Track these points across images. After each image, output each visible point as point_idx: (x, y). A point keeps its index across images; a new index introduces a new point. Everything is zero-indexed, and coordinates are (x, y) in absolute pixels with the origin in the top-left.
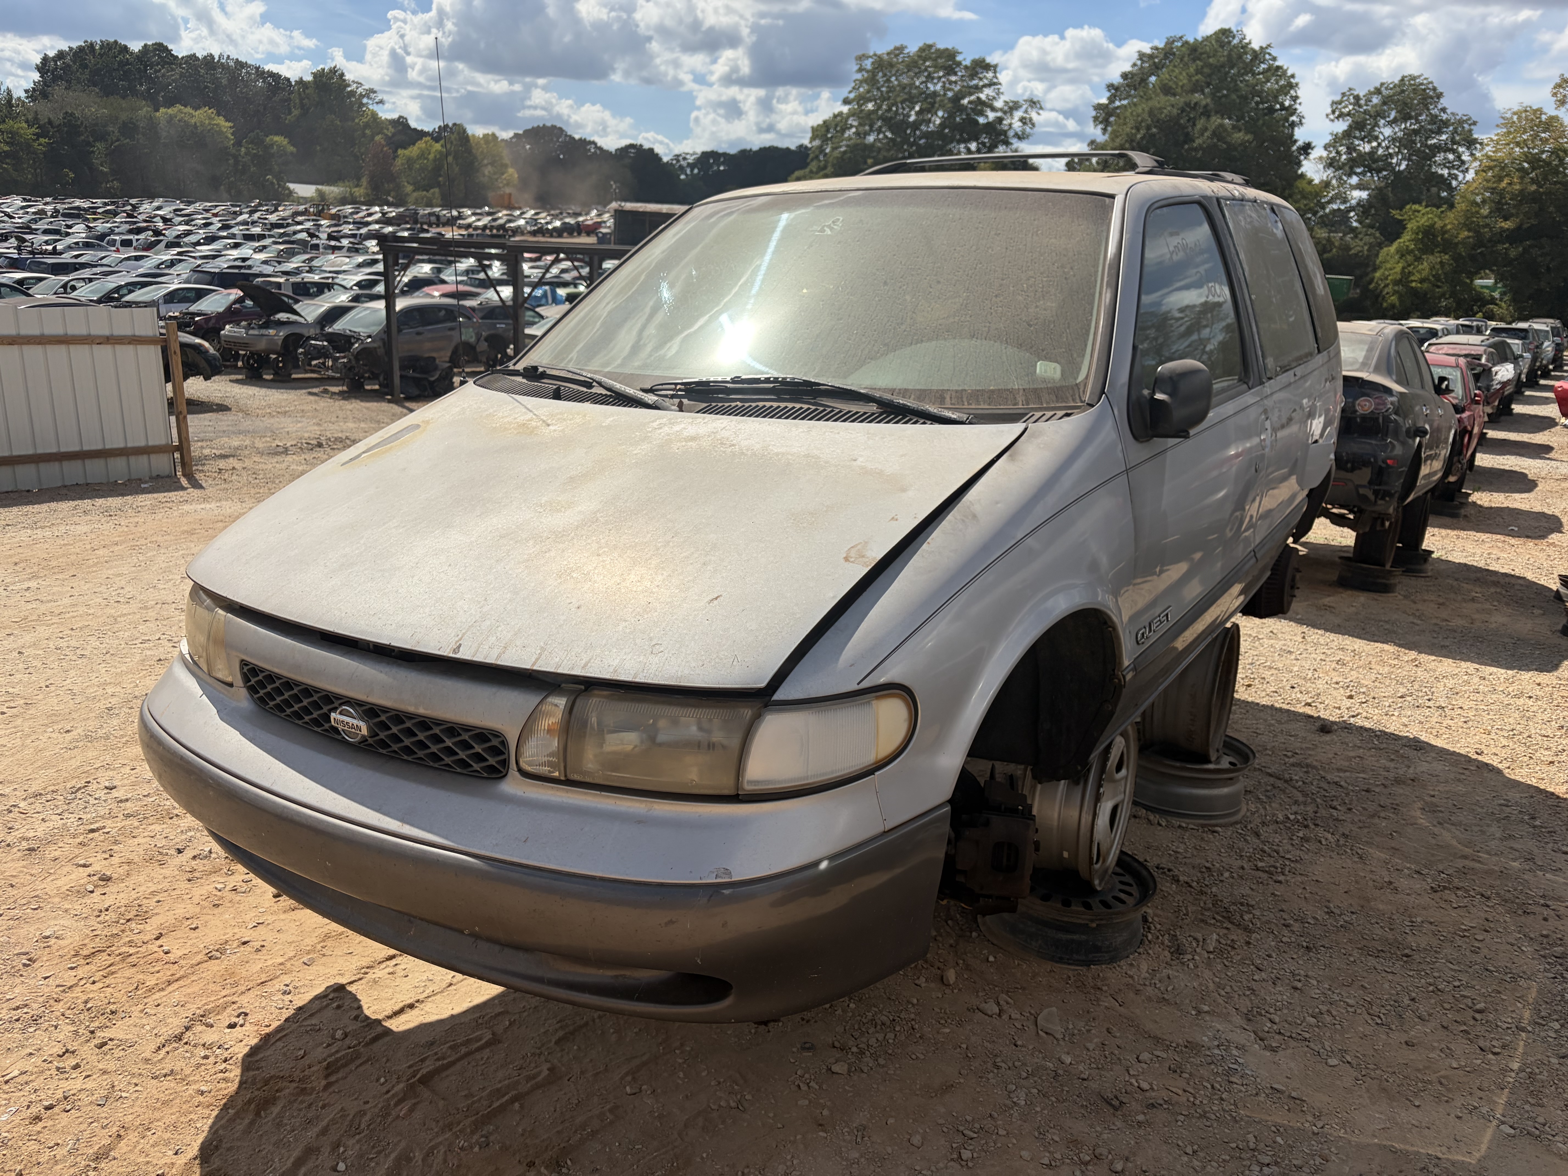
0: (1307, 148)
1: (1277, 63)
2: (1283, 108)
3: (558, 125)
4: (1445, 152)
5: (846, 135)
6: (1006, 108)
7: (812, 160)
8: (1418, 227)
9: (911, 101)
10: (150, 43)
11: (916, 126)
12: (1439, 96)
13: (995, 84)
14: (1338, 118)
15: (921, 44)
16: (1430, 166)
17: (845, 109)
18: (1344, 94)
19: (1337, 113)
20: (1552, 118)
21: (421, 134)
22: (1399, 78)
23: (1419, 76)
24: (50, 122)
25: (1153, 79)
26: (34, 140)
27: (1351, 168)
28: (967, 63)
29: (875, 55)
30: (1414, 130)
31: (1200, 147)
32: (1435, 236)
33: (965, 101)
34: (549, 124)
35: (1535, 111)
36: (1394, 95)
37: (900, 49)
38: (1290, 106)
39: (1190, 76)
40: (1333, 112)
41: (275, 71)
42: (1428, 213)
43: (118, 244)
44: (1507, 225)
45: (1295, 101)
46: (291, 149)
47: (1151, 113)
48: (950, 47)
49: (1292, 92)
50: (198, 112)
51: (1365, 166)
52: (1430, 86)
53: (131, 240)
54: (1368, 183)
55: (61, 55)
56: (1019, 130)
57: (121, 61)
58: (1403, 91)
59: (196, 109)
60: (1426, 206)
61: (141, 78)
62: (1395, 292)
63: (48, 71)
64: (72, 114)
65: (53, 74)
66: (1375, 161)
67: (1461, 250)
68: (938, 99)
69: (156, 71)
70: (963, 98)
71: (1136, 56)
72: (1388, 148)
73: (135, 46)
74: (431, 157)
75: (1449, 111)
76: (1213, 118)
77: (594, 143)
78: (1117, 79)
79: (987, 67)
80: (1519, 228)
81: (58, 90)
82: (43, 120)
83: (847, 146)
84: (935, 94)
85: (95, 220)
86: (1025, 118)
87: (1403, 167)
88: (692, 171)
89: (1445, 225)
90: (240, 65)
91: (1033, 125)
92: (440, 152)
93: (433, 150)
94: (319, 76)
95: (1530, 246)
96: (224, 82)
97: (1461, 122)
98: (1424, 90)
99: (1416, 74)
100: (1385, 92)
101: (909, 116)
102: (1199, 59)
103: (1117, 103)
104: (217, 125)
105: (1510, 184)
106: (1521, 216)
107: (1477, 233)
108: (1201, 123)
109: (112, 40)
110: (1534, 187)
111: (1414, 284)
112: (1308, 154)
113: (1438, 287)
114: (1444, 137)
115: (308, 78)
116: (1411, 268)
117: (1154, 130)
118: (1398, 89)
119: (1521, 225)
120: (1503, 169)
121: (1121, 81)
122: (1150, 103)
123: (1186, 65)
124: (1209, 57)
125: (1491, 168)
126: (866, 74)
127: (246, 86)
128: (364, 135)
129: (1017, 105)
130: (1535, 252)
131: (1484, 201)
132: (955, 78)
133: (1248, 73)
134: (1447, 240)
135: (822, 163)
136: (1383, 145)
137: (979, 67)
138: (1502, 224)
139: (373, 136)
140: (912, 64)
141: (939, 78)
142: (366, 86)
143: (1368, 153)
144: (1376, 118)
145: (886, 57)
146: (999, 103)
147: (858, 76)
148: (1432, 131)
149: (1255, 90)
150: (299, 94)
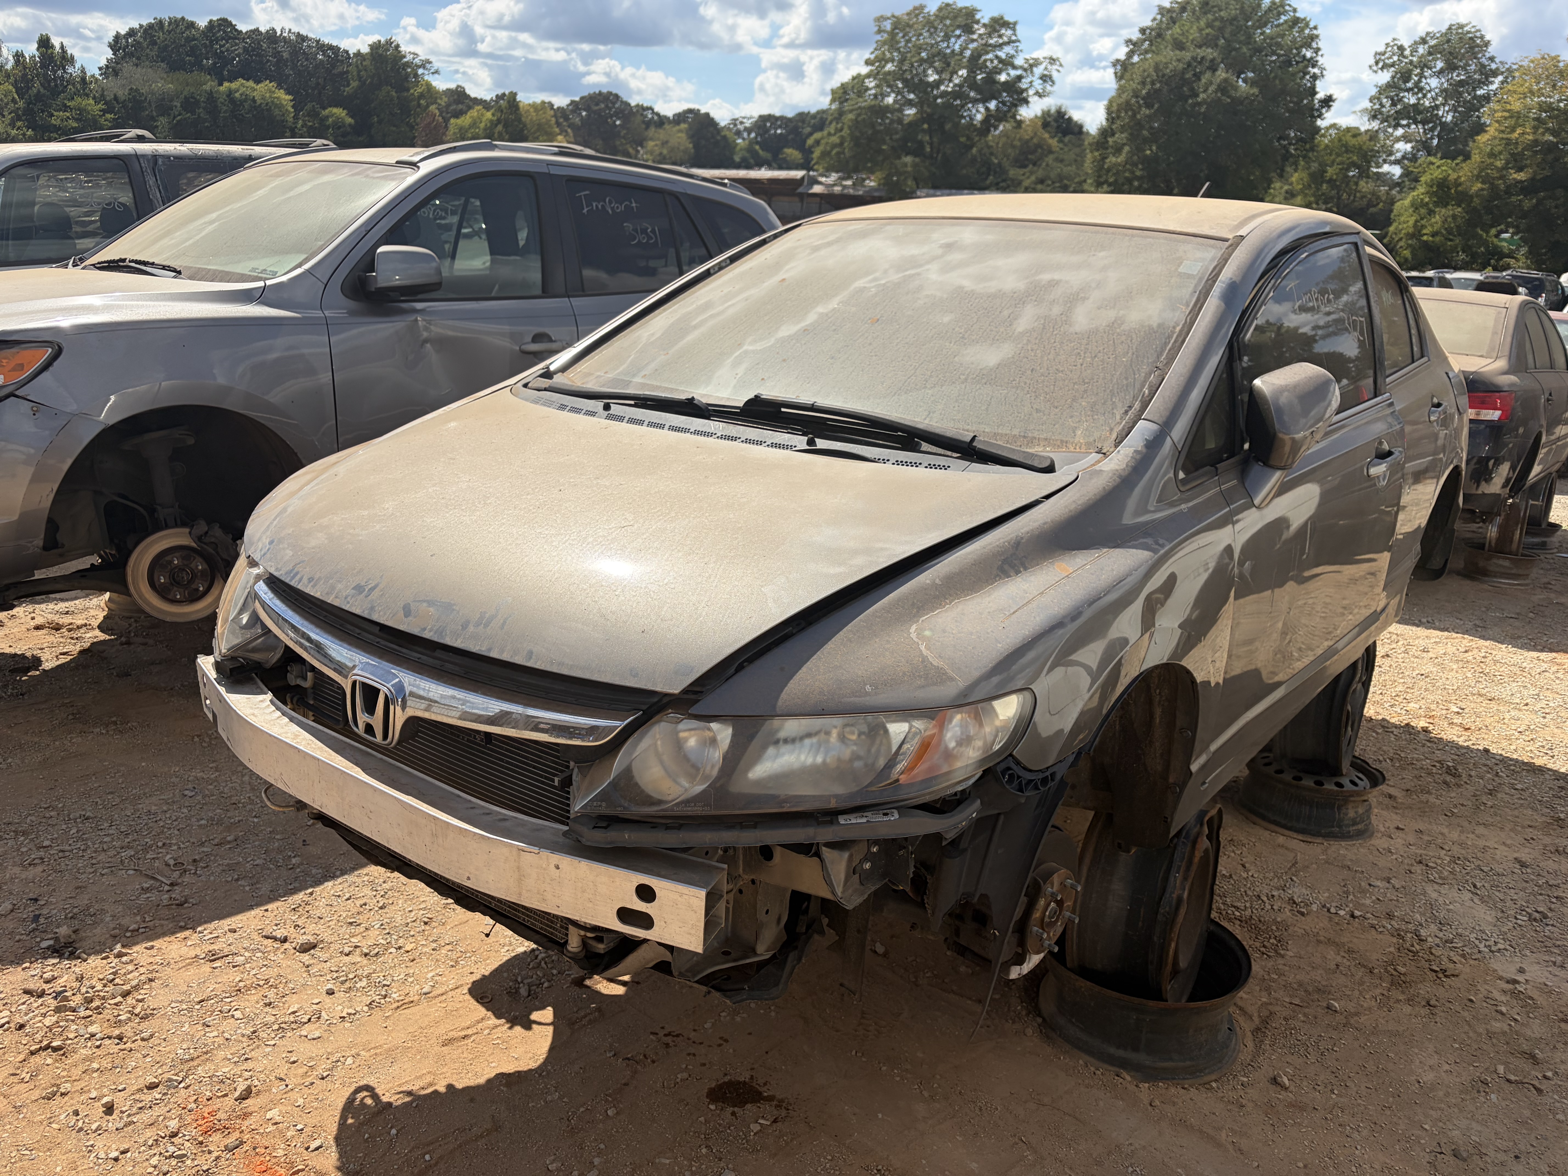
0: (1328, 102)
1: (1297, 15)
2: (1303, 59)
3: (614, 92)
5: (864, 97)
6: (1026, 66)
7: (831, 122)
8: (1432, 180)
9: (930, 60)
10: (215, 18)
11: (935, 86)
12: (1487, 44)
13: (1014, 42)
14: (1382, 69)
17: (865, 70)
18: (1387, 45)
19: (1380, 65)
21: (477, 101)
22: (1446, 26)
23: (1467, 25)
24: (116, 98)
25: (1168, 33)
26: (101, 116)
27: (1396, 120)
28: (986, 20)
29: (893, 16)
30: (1461, 81)
31: (1204, 101)
32: (1449, 189)
33: (984, 59)
34: (605, 91)
35: (1553, 58)
36: (1440, 44)
37: (922, 7)
38: (1312, 58)
39: (1201, 30)
40: (1377, 63)
41: (335, 44)
42: (1442, 165)
44: (1521, 176)
45: (1316, 53)
46: (349, 120)
47: (1157, 68)
48: (968, 5)
49: (1314, 44)
50: (259, 86)
51: (1409, 118)
52: (1478, 34)
54: (1412, 135)
55: (132, 33)
56: (1039, 88)
57: (188, 37)
58: (1450, 40)
59: (258, 82)
60: (1441, 159)
61: (207, 53)
62: (1409, 246)
63: (120, 48)
64: (137, 90)
65: (124, 51)
66: (1420, 113)
67: (1476, 202)
68: (956, 58)
69: (221, 46)
70: (981, 55)
71: (1156, 10)
72: (1434, 99)
73: (202, 22)
74: (482, 125)
75: (1497, 60)
76: (1219, 72)
77: (651, 109)
78: (1135, 35)
79: (1006, 24)
80: (1532, 179)
81: (127, 68)
82: (109, 97)
83: (865, 108)
84: (953, 52)
86: (1045, 76)
87: (1449, 118)
88: (749, 134)
89: (1459, 177)
90: (302, 38)
91: (1053, 82)
92: (491, 121)
93: (484, 119)
94: (375, 47)
95: (1544, 198)
96: (285, 55)
97: (1510, 71)
98: (1471, 38)
99: (1464, 22)
100: (1433, 42)
101: (927, 76)
102: (1211, 13)
103: (1134, 59)
104: (278, 98)
105: (1524, 134)
106: (1535, 168)
107: (1493, 187)
108: (1205, 78)
109: (179, 16)
110: (1548, 137)
111: (1425, 238)
112: (1329, 107)
113: (1451, 240)
114: (1493, 87)
115: (365, 50)
116: (1423, 222)
117: (1158, 85)
118: (1444, 39)
119: (1535, 176)
120: (1518, 118)
121: (1140, 36)
122: (1159, 59)
123: (1198, 19)
124: (1221, 10)
125: (1506, 118)
126: (886, 36)
127: (307, 59)
128: (419, 105)
129: (1036, 63)
130: (1549, 203)
131: (1500, 153)
132: (975, 37)
133: (1265, 25)
134: (1462, 193)
135: (839, 126)
136: (1429, 95)
137: (998, 24)
138: (1515, 176)
139: (428, 106)
140: (930, 24)
141: (959, 37)
142: (423, 57)
143: (1414, 105)
144: (1422, 70)
145: (906, 17)
146: (1019, 61)
147: (878, 37)
148: (1480, 82)
149: (1273, 44)
150: (357, 66)
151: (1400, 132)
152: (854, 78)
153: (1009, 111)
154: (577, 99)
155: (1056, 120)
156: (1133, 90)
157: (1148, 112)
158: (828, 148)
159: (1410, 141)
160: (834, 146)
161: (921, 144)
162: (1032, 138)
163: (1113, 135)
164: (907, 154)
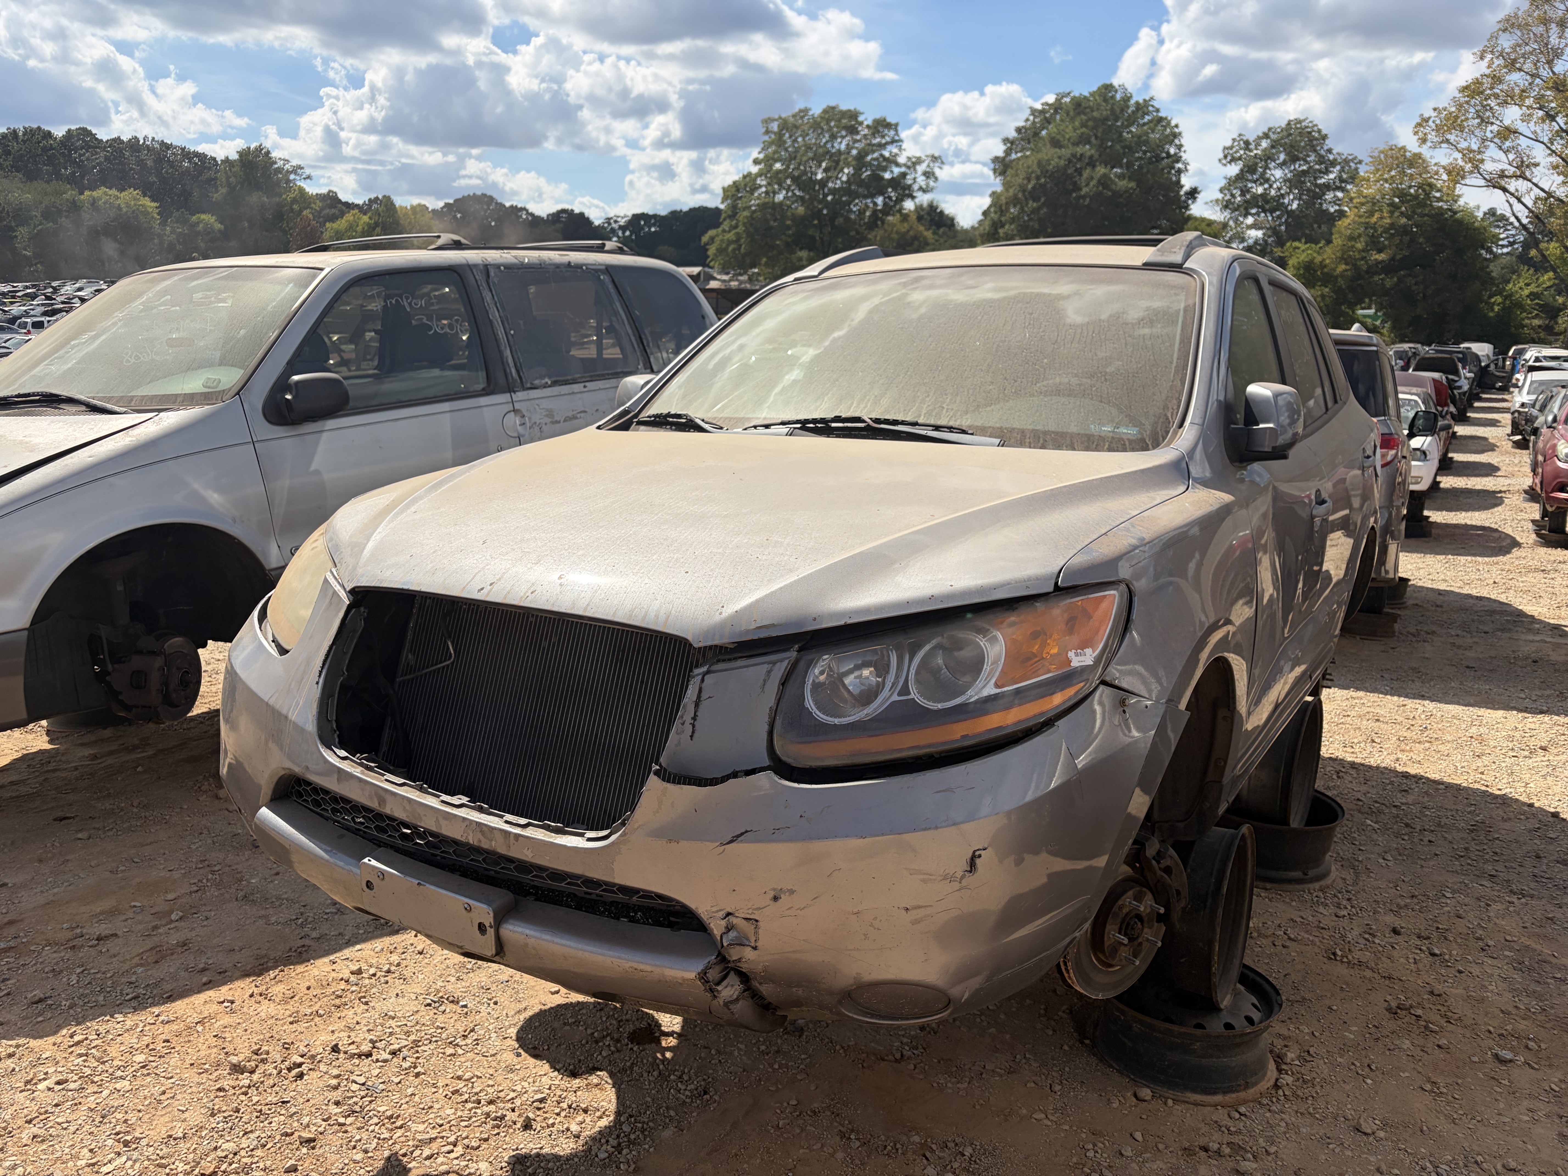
0: (1193, 193)
1: (1160, 114)
2: (1169, 155)
3: (488, 194)
4: (1334, 190)
5: (756, 194)
6: (909, 164)
7: (725, 219)
8: (1300, 263)
9: (818, 159)
10: (73, 127)
11: (823, 183)
12: (1324, 137)
13: (897, 141)
14: (1230, 162)
15: (824, 106)
16: (1321, 204)
17: (755, 169)
18: (1234, 140)
19: (1229, 158)
20: (1415, 155)
21: (349, 206)
22: (1286, 122)
23: (1304, 120)
25: (1044, 133)
27: (1246, 209)
28: (869, 122)
29: (780, 118)
30: (1303, 171)
31: (1087, 195)
32: (1315, 271)
33: (869, 158)
34: (479, 193)
35: (1400, 149)
36: (1282, 138)
37: (805, 111)
38: (1175, 154)
39: (1075, 129)
40: (1225, 157)
41: (201, 151)
42: (1308, 249)
43: (29, 327)
44: (1381, 257)
45: (1180, 149)
46: (218, 226)
47: (1039, 164)
48: (852, 108)
49: (1177, 141)
50: (123, 193)
51: (1258, 207)
52: (1315, 129)
53: (42, 322)
54: (1262, 222)
56: (923, 184)
57: (44, 147)
58: (1290, 135)
59: (122, 190)
60: (1306, 243)
61: (65, 162)
66: (1267, 202)
67: (1341, 282)
68: (843, 157)
69: (80, 155)
70: (867, 154)
71: (1028, 112)
72: (1279, 189)
73: (59, 132)
74: (359, 229)
75: (1334, 152)
76: (1098, 168)
77: (525, 209)
78: (1012, 134)
79: (888, 126)
80: (1393, 259)
83: (758, 205)
84: (839, 152)
85: (12, 303)
86: (928, 173)
87: (1295, 206)
88: (624, 233)
89: (1324, 260)
90: (165, 146)
91: (936, 179)
92: (368, 224)
93: (363, 219)
94: (245, 154)
95: (1404, 276)
96: (149, 163)
97: (1346, 162)
98: (1310, 133)
99: (1302, 118)
100: (1273, 136)
101: (816, 174)
102: (1085, 114)
103: (1014, 156)
104: (142, 205)
105: (1381, 218)
106: (1394, 248)
107: (1356, 267)
108: (1086, 174)
109: (35, 126)
110: (1403, 220)
112: (1195, 198)
114: (1332, 176)
115: (234, 156)
117: (1043, 180)
118: (1285, 133)
119: (1394, 255)
120: (1374, 204)
121: (1016, 135)
122: (1040, 156)
123: (1072, 120)
124: (1092, 111)
125: (1363, 204)
126: (773, 136)
127: (172, 167)
128: (292, 210)
129: (919, 161)
130: (1410, 281)
131: (1360, 236)
132: (858, 137)
133: (1132, 124)
134: (1327, 274)
135: (734, 222)
136: (1275, 186)
137: (881, 126)
138: (1377, 256)
139: (301, 211)
140: (816, 125)
141: (843, 137)
142: (294, 163)
143: (1261, 195)
144: (1266, 161)
145: (792, 119)
146: (902, 160)
147: (766, 138)
148: (1320, 171)
149: (1141, 141)
150: (226, 173)
151: (1250, 220)
152: (745, 177)
153: (894, 206)
154: (451, 201)
155: (929, 214)
156: (1020, 186)
157: (1035, 205)
158: (724, 245)
159: (1260, 228)
160: (730, 242)
161: (812, 238)
162: (908, 231)
163: (1003, 226)
164: (801, 249)
